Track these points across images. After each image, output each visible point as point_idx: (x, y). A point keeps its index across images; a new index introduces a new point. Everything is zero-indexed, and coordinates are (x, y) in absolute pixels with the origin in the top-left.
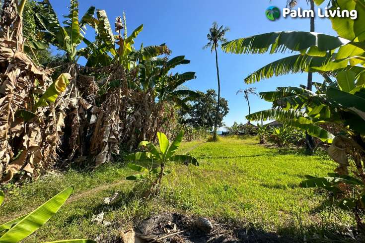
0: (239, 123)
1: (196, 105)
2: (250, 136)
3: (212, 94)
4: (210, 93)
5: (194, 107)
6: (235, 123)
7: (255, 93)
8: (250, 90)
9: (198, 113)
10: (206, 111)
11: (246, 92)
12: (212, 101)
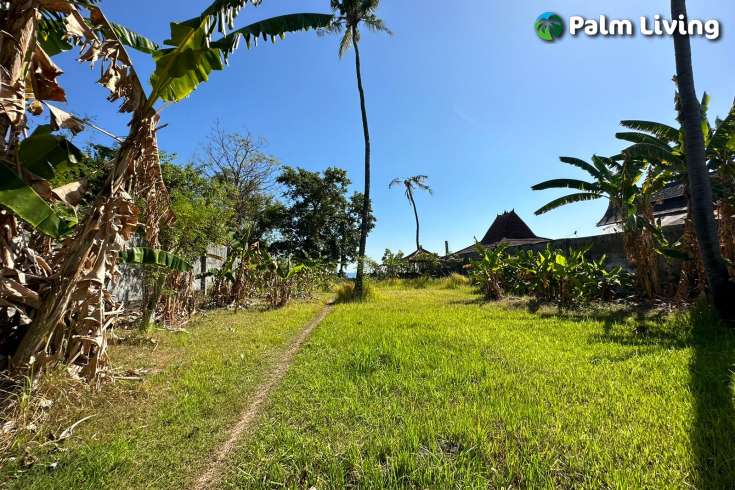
0: (395, 253)
1: (298, 206)
2: (430, 279)
3: (339, 180)
4: (333, 176)
5: (292, 211)
6: (388, 251)
7: (427, 188)
8: (415, 180)
9: (303, 228)
10: (322, 223)
11: (408, 184)
12: (336, 198)
